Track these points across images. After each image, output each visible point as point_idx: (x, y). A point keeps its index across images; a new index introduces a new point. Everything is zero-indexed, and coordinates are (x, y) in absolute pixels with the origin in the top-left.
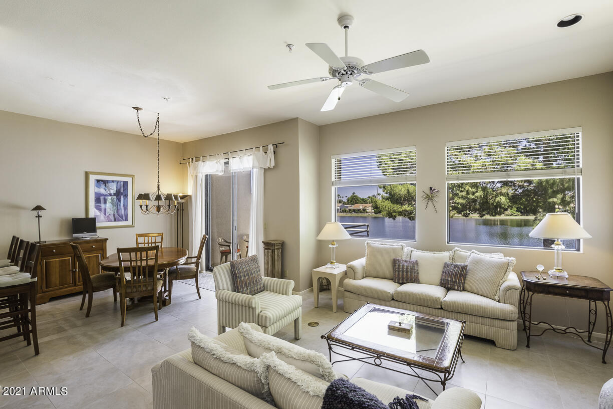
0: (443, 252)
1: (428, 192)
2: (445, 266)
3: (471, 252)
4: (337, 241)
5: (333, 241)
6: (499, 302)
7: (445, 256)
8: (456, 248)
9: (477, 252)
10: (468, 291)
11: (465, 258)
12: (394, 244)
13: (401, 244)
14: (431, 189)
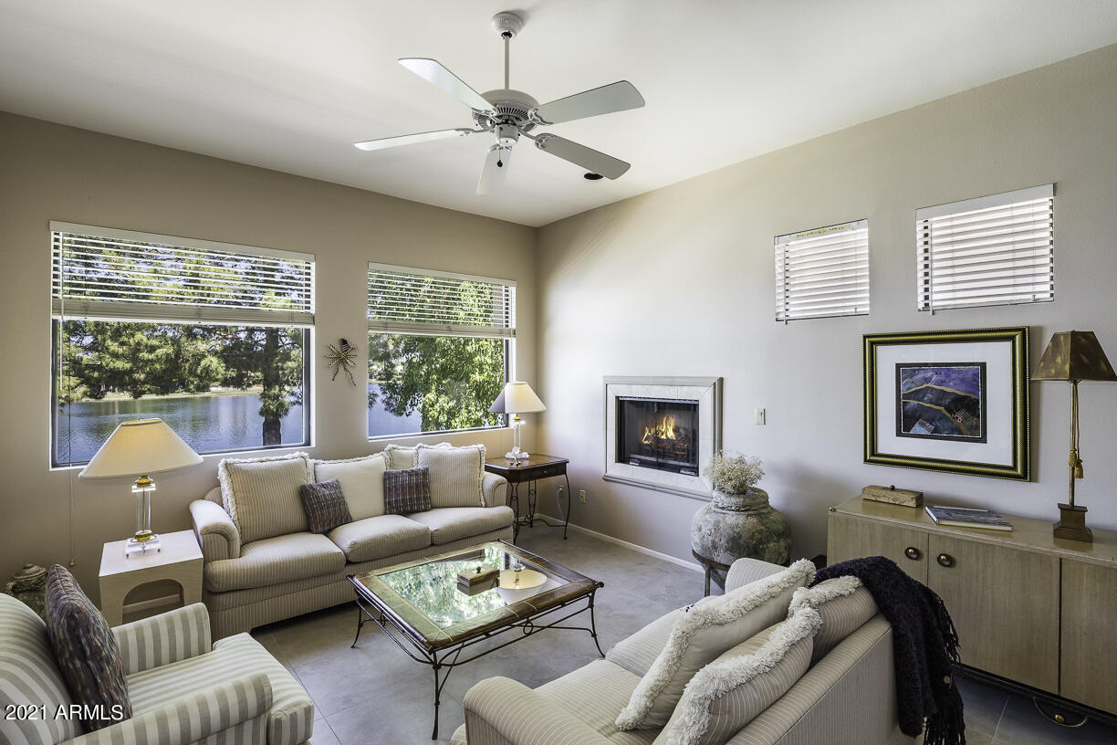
0: (370, 456)
1: (338, 347)
2: (385, 480)
3: (417, 447)
4: (154, 475)
5: (144, 477)
6: (486, 507)
7: (377, 461)
8: (390, 446)
9: (425, 446)
10: (438, 508)
11: (410, 459)
12: (285, 457)
13: (297, 454)
14: (344, 342)
